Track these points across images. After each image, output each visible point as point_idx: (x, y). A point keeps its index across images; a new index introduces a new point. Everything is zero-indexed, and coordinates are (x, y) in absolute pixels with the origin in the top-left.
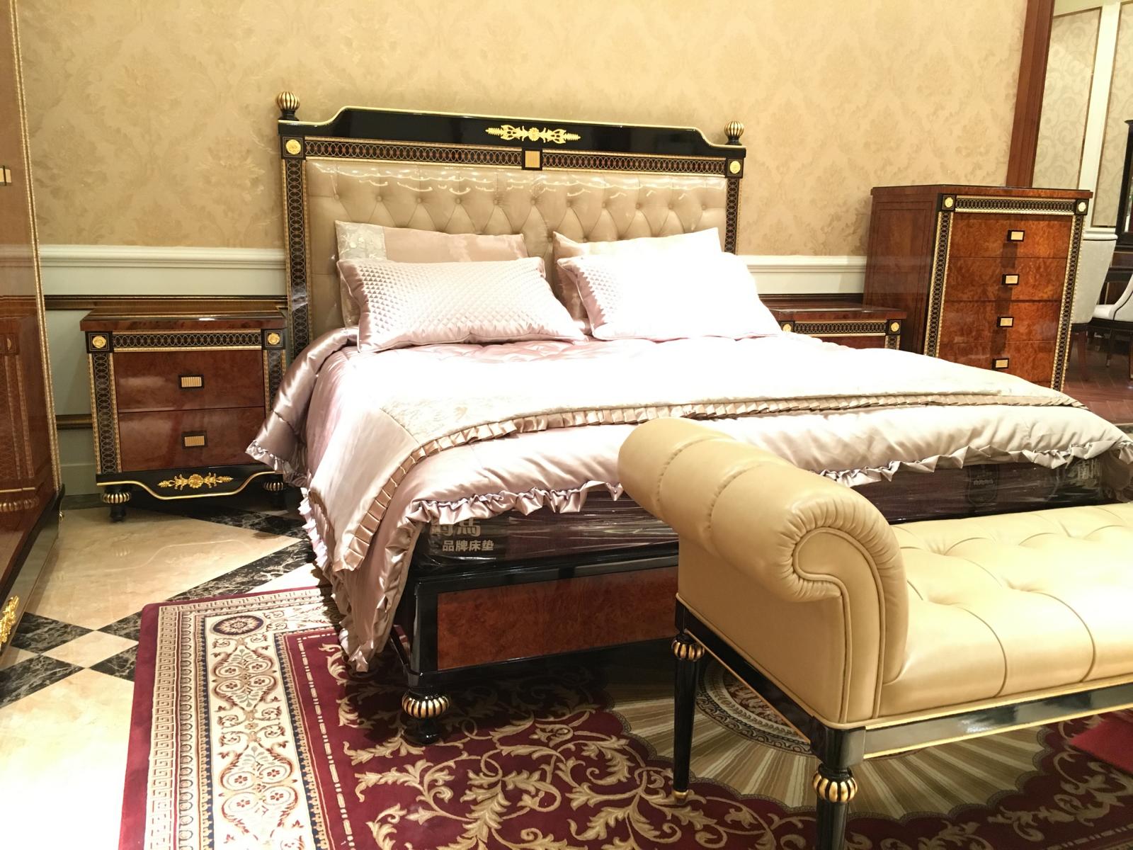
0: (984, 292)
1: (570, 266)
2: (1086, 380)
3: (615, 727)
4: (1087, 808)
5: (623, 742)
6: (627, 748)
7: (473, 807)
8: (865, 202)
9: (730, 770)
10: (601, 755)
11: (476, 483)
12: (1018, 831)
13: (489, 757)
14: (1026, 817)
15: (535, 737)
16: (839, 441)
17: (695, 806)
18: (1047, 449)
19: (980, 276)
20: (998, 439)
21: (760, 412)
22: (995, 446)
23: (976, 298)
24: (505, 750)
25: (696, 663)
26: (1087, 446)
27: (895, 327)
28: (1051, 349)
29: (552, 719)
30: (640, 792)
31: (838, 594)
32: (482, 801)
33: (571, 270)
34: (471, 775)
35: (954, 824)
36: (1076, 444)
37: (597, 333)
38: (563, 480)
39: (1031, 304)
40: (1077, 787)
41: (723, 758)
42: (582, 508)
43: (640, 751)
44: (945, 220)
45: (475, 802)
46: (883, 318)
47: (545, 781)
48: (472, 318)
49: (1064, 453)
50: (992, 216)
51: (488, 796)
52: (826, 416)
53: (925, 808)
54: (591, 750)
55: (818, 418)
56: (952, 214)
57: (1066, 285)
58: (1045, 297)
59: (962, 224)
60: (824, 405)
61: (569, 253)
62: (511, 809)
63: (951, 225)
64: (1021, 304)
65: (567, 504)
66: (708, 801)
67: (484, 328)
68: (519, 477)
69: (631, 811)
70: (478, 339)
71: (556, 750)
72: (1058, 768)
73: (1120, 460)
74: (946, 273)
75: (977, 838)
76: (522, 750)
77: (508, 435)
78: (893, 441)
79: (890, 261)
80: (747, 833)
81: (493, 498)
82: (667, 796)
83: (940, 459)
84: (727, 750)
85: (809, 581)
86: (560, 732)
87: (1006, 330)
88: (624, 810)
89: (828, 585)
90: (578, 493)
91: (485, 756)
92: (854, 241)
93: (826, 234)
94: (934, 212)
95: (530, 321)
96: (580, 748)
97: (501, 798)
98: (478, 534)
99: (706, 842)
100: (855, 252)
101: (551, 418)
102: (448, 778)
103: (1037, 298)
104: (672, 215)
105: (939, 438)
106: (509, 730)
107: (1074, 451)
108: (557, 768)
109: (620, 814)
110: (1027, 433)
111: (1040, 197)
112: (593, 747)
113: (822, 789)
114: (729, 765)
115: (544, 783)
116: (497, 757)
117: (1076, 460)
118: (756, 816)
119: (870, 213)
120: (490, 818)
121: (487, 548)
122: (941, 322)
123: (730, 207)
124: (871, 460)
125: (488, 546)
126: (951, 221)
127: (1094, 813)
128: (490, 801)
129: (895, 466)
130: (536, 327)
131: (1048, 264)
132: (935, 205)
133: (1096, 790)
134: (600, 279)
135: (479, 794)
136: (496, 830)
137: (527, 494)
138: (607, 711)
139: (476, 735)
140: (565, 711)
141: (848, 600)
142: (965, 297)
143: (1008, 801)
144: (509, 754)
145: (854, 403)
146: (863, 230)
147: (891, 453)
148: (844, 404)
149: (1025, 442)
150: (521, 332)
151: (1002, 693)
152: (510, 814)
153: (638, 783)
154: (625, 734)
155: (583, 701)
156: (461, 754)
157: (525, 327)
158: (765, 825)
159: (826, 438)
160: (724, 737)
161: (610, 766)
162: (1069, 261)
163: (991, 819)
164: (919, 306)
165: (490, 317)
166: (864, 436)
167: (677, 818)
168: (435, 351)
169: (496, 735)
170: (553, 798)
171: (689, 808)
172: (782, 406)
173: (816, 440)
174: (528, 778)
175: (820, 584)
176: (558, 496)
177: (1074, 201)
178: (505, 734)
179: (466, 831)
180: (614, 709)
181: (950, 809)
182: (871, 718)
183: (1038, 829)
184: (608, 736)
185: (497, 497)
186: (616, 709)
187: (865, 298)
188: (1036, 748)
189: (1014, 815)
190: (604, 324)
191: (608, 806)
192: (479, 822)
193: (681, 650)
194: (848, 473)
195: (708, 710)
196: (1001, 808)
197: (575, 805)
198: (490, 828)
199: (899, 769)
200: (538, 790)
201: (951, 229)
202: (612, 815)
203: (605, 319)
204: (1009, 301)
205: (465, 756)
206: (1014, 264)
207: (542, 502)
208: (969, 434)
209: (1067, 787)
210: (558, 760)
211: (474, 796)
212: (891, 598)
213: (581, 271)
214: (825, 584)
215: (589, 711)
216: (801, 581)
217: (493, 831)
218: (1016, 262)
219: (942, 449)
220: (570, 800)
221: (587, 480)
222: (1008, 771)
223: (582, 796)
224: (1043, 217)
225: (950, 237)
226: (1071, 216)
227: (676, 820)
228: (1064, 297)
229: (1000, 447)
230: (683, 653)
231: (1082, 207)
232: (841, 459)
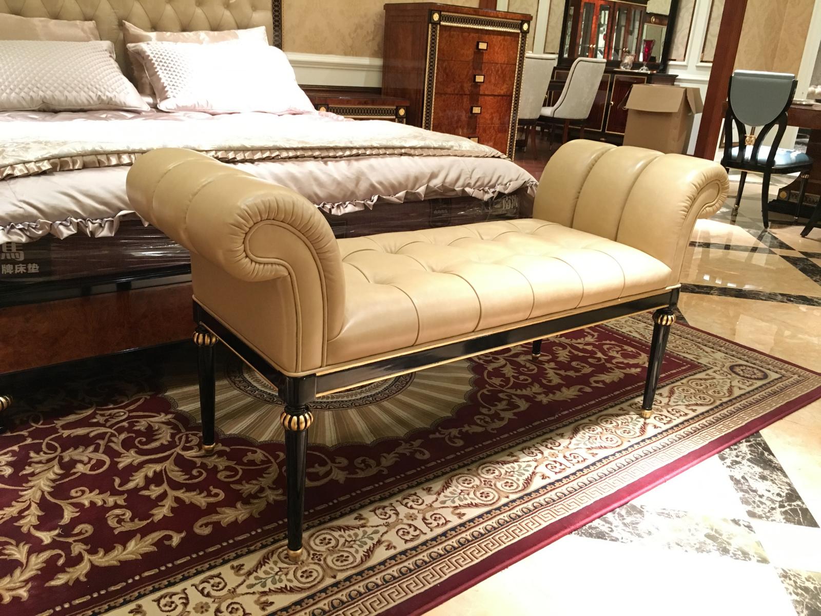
0: (462, 87)
1: (138, 50)
2: (536, 159)
3: (165, 406)
4: (494, 422)
5: (170, 416)
6: (173, 421)
7: (30, 478)
8: (381, 15)
9: (251, 427)
10: (150, 428)
11: (11, 213)
12: (448, 442)
13: (50, 440)
14: (454, 432)
15: (95, 420)
16: (334, 180)
17: (221, 454)
18: (482, 188)
19: (459, 76)
20: (448, 180)
21: (273, 158)
22: (447, 185)
23: (456, 92)
24: (66, 433)
25: (212, 347)
26: (508, 184)
27: (402, 112)
28: (506, 130)
29: (111, 406)
30: (178, 450)
31: (286, 274)
32: (40, 473)
33: (140, 54)
34: (32, 454)
35: (406, 443)
36: (501, 184)
37: (162, 106)
38: (97, 210)
39: (492, 97)
40: (490, 410)
41: (247, 419)
42: (115, 234)
43: (183, 420)
44: (434, 31)
45: (33, 474)
46: (393, 105)
47: (98, 452)
48: (44, 88)
49: (492, 190)
50: (467, 30)
51: (45, 468)
52: (325, 163)
53: (390, 434)
54: (142, 425)
55: (320, 164)
56: (438, 26)
57: (515, 84)
58: (502, 92)
59: (446, 34)
60: (325, 154)
61: (138, 39)
62: (63, 476)
63: (438, 35)
64: (486, 97)
65: (103, 230)
66: (231, 449)
67: (55, 97)
68: (54, 208)
69: (169, 465)
70: (52, 107)
71: (111, 428)
72: (480, 399)
73: (528, 194)
74: (435, 72)
75: (421, 449)
76: (81, 431)
77: (44, 173)
78: (374, 180)
79: (398, 63)
80: (260, 467)
81: (29, 226)
82: (200, 450)
83: (407, 192)
84: (253, 412)
85: (260, 263)
86: (117, 415)
87: (476, 117)
88: (161, 464)
89: (277, 267)
90: (112, 221)
91: (47, 440)
92: (374, 46)
93: (352, 39)
94: (426, 24)
95: (99, 93)
96: (132, 425)
97: (57, 469)
98: (22, 258)
99: (225, 478)
100: (374, 55)
101: (87, 159)
102: (10, 459)
103: (496, 94)
104: (227, 13)
105: (407, 178)
106: (72, 418)
107: (499, 188)
108: (110, 441)
109: (158, 467)
110: (468, 176)
111: (497, 17)
112: (144, 423)
113: (286, 423)
114: (252, 423)
115: (97, 454)
116: (58, 439)
117: (500, 195)
118: (267, 454)
119: (384, 24)
120: (44, 484)
121: (33, 271)
122: (433, 109)
123: (275, 11)
124: (358, 195)
125: (34, 268)
126: (438, 32)
127: (498, 424)
128: (46, 472)
129: (375, 198)
130: (104, 98)
131: (503, 68)
132: (427, 19)
133: (501, 410)
134: (163, 61)
135: (37, 468)
136: (50, 493)
137: (64, 222)
138: (160, 396)
139: (41, 425)
140: (123, 399)
141: (294, 278)
142: (449, 91)
143: (446, 423)
144: (69, 436)
145: (348, 153)
146: (379, 38)
147: (373, 189)
148: (340, 153)
149: (467, 182)
150: (92, 102)
151: (417, 343)
152: (63, 479)
153: (178, 444)
154: (172, 410)
155: (141, 390)
156: (26, 440)
157: (95, 98)
158: (273, 460)
159: (323, 177)
160: (252, 405)
161: (156, 435)
162: (517, 67)
163: (431, 436)
164: (418, 97)
165: (61, 88)
166: (353, 177)
167: (205, 464)
168: (9, 116)
169: (59, 423)
170: (104, 463)
171: (216, 456)
172: (291, 154)
173: (316, 180)
174: (83, 452)
175: (270, 266)
176: (93, 223)
177: (520, 22)
178: (68, 421)
179: (22, 496)
180: (166, 394)
181: (405, 433)
182: (321, 367)
183: (461, 438)
184: (158, 414)
185: (33, 225)
186: (167, 394)
187: (383, 91)
188: (468, 388)
189: (446, 432)
190: (167, 98)
191: (150, 463)
192: (34, 489)
193: (199, 338)
194: (341, 204)
195: (242, 387)
196: (440, 428)
197: (121, 466)
198: (43, 492)
199: (375, 412)
200: (90, 459)
201: (438, 38)
202: (150, 470)
203: (169, 94)
204: (478, 94)
205: (29, 441)
206: (481, 67)
207: (76, 229)
208: (429, 176)
209: (484, 411)
210: (112, 435)
211: (33, 470)
212: (330, 276)
213: (147, 54)
214: (274, 266)
215: (144, 397)
216: (253, 264)
217: (46, 494)
218: (483, 66)
219: (410, 186)
220: (118, 463)
221: (121, 210)
222: (447, 404)
223: (129, 458)
224: (500, 33)
225: (437, 44)
226: (518, 34)
227: (204, 466)
228: (514, 93)
229: (450, 185)
230: (200, 340)
231: (525, 27)
232: (335, 194)
